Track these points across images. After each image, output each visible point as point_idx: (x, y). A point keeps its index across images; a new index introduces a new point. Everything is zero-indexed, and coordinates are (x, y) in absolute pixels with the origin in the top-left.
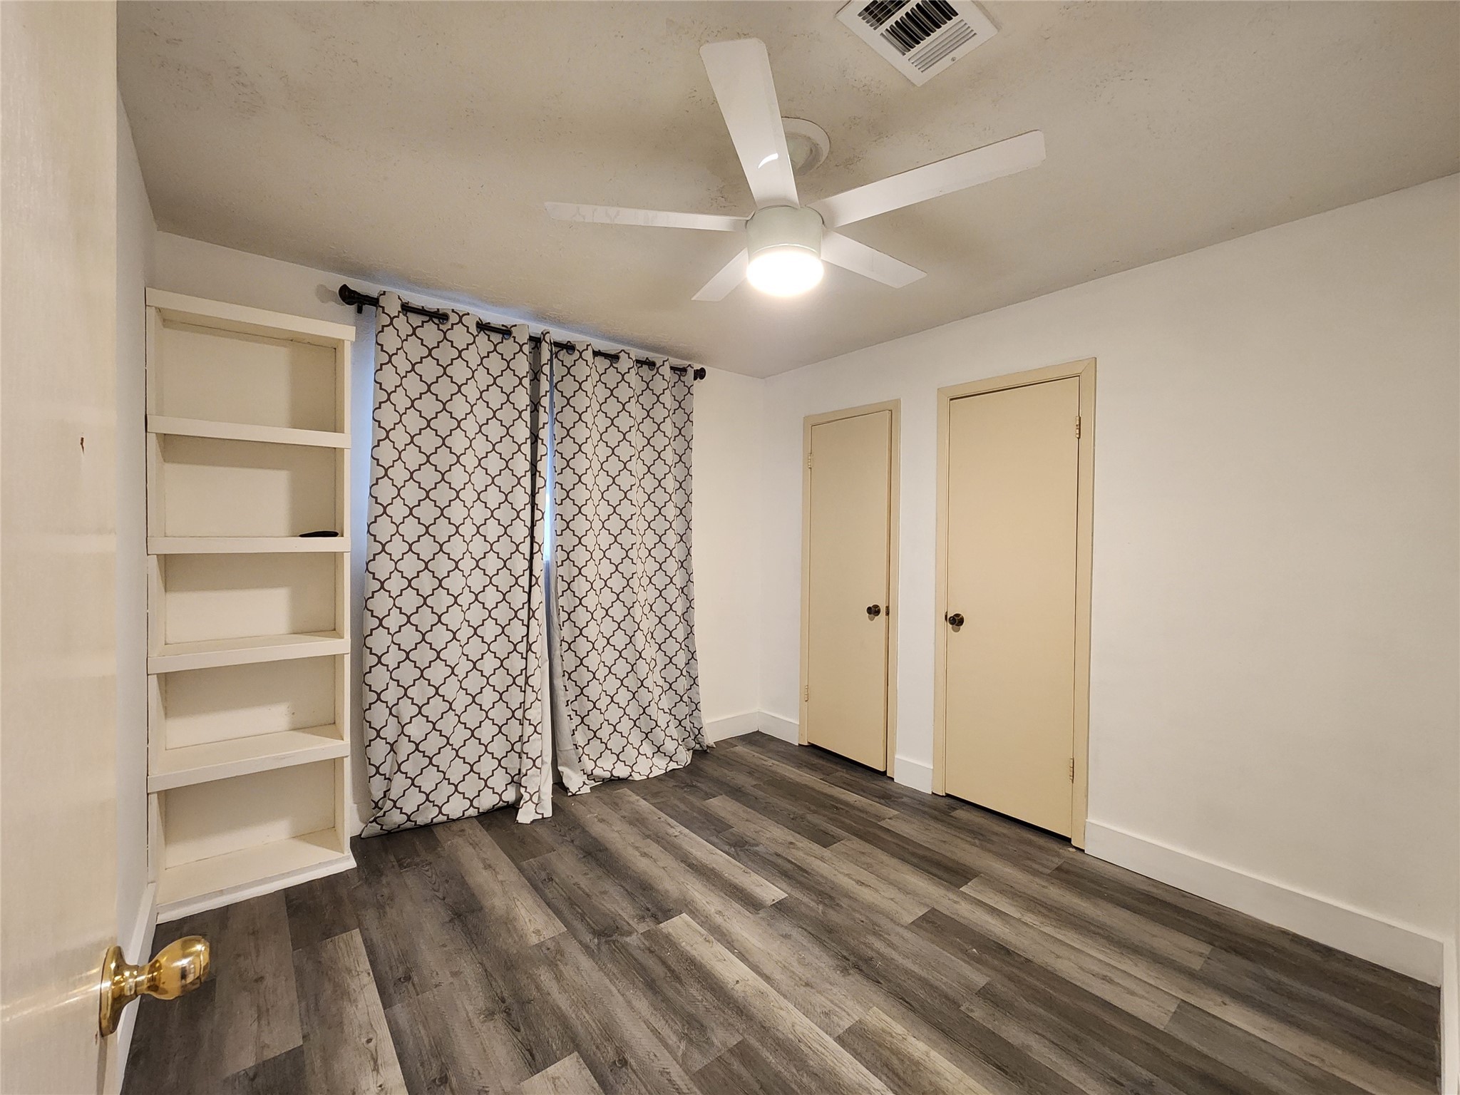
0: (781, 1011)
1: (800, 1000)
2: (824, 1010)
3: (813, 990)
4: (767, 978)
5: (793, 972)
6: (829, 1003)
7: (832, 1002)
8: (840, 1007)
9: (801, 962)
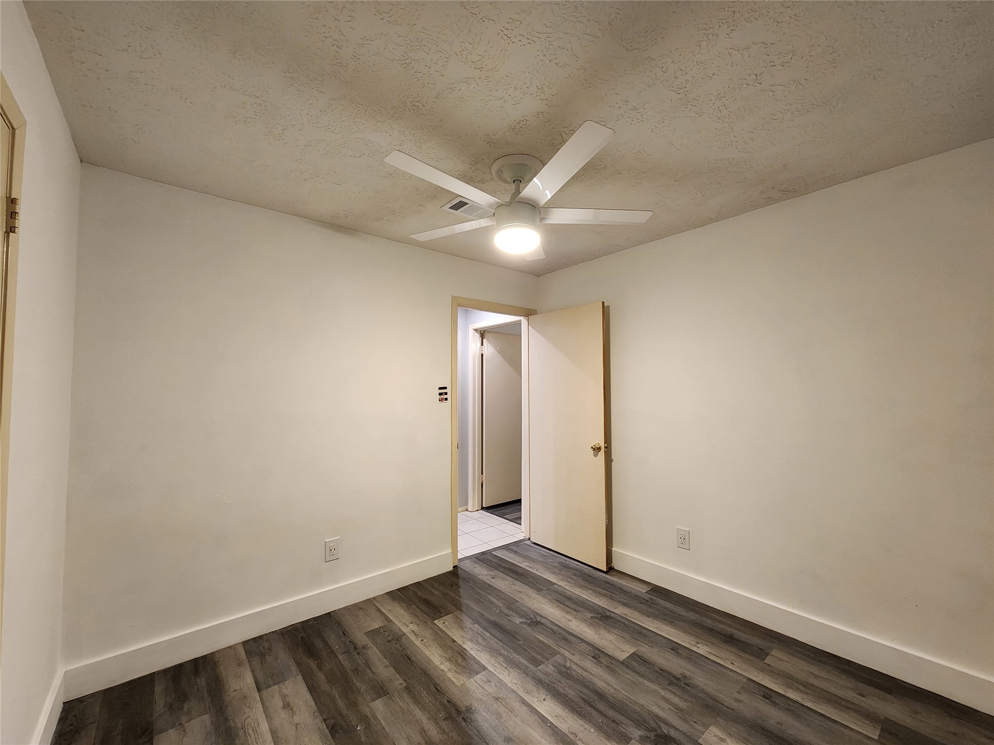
0: (515, 682)
1: (503, 689)
2: (489, 684)
3: (494, 695)
4: (524, 702)
5: (506, 708)
6: (485, 687)
7: (483, 688)
8: (480, 685)
9: (499, 716)
